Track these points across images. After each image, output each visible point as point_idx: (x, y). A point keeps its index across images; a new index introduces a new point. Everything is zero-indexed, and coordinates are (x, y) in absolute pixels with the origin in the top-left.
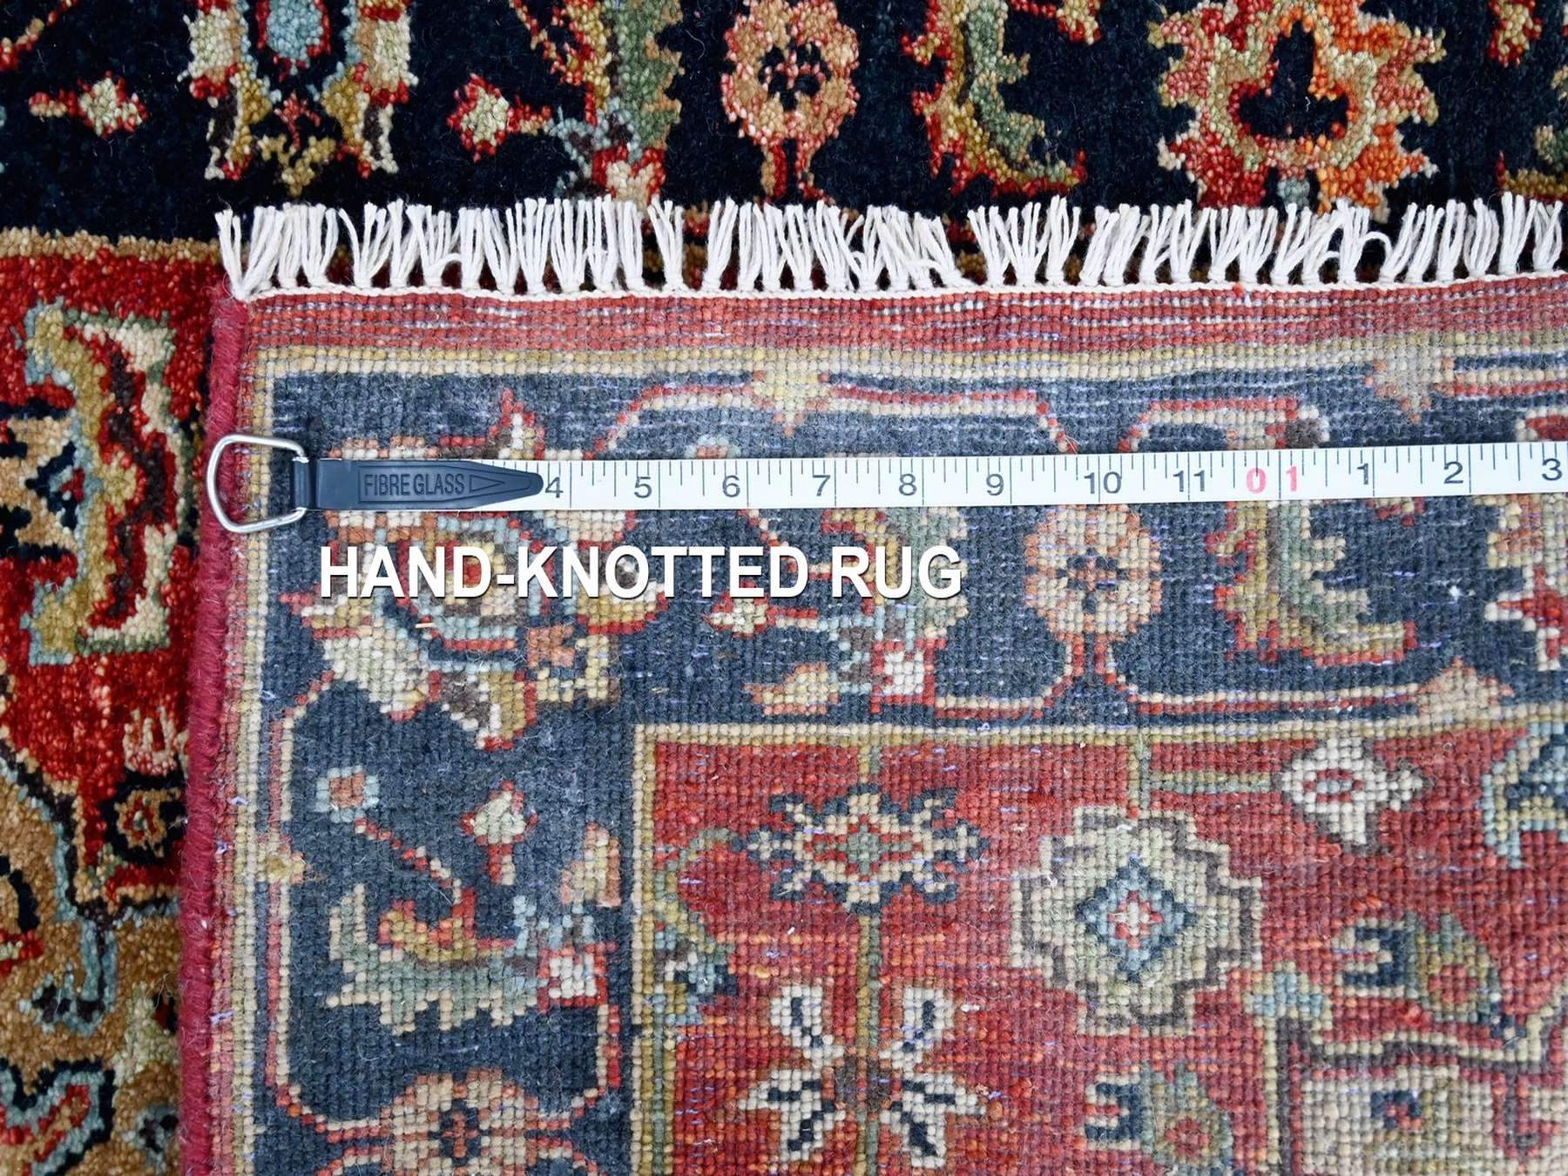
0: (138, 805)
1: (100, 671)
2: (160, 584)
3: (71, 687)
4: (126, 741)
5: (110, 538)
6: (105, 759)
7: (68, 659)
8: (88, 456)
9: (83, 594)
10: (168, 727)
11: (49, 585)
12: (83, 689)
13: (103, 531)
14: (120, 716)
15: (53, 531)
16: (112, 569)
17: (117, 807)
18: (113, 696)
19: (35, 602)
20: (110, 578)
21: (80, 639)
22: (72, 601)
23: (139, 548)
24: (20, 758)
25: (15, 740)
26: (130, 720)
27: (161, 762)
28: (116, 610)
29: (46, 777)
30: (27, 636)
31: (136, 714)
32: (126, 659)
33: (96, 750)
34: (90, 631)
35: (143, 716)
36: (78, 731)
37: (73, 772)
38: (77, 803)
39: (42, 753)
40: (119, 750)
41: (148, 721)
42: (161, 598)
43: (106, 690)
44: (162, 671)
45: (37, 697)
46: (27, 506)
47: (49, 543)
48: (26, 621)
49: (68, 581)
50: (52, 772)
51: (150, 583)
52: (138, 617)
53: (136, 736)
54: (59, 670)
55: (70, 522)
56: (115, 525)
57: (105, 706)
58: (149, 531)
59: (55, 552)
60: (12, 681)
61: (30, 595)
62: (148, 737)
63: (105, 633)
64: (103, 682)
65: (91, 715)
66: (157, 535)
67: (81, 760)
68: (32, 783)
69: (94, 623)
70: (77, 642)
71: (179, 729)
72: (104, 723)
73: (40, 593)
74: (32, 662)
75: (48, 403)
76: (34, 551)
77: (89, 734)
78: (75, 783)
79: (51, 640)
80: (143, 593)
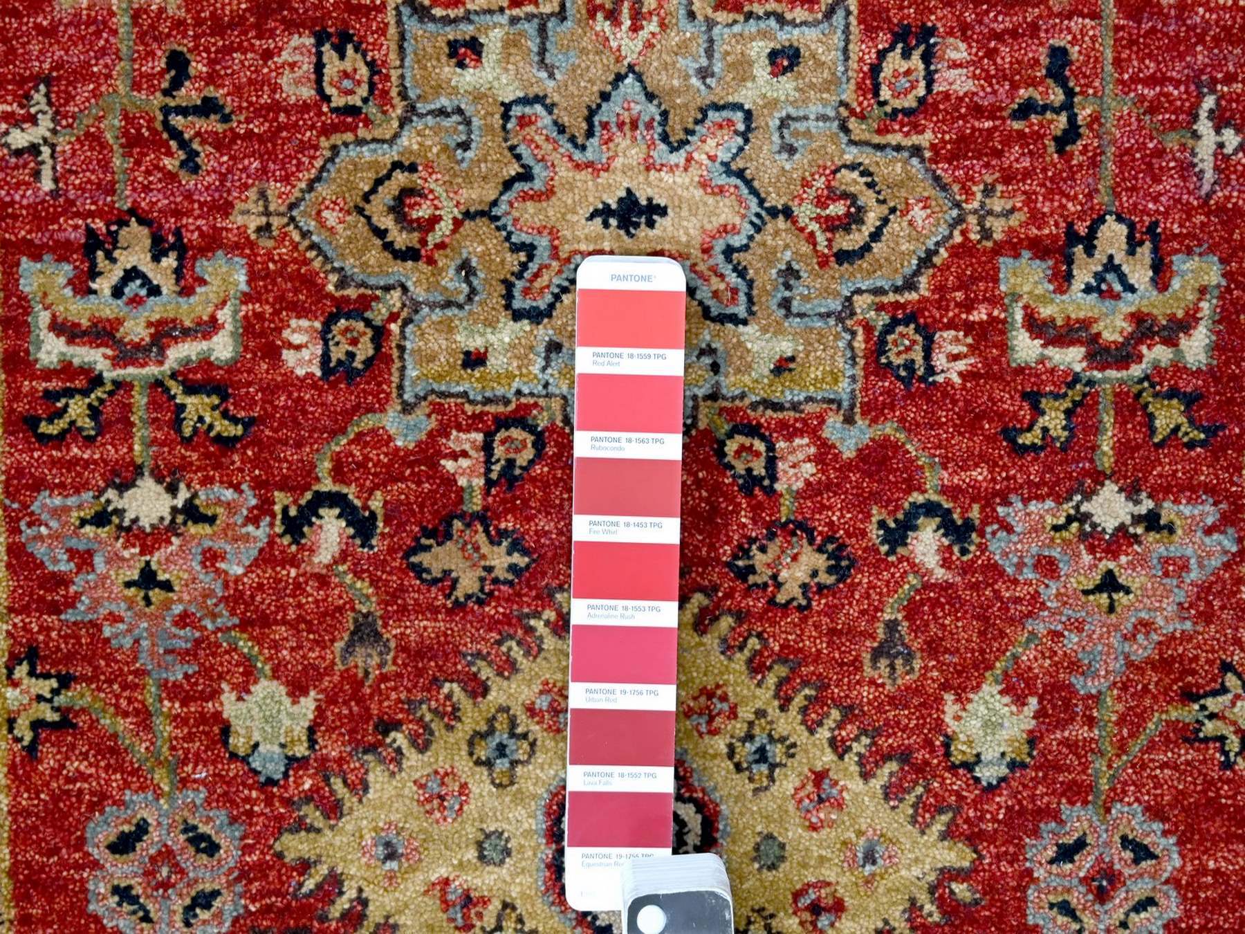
0: (914, 342)
1: (996, 313)
2: (1050, 359)
3: (986, 291)
4: (953, 333)
5: (1077, 321)
6: (942, 317)
7: (1003, 288)
8: (1129, 304)
9: (1043, 299)
10: (961, 365)
11: (1050, 272)
12: (985, 299)
13: (1082, 315)
14: (969, 328)
15: (1083, 275)
16: (1059, 322)
17: (912, 326)
18: (981, 323)
19: (1038, 262)
20: (1053, 320)
21: (1016, 297)
22: (1039, 291)
23: (1072, 343)
24: (942, 250)
25: (953, 247)
26: (966, 336)
27: (940, 361)
28: (1035, 325)
29: (931, 271)
30: (1017, 256)
31: (969, 340)
32: (1003, 332)
33: (947, 310)
34: (1020, 304)
35: (969, 346)
36: (959, 296)
37: (933, 292)
38: (914, 296)
39: (945, 268)
40: (948, 327)
41: (965, 349)
42: (1042, 360)
43: (985, 317)
44: (996, 361)
45: (979, 263)
46: (1097, 255)
47: (1075, 272)
48: (1026, 254)
49: (1051, 288)
50: (934, 276)
51: (1051, 351)
52: (1028, 341)
53: (957, 340)
54: (996, 281)
55: (1088, 290)
56: (1086, 323)
57: (975, 317)
58: (1083, 350)
59: (1069, 276)
60: (989, 244)
61: (1042, 259)
62: (956, 349)
63: (1019, 316)
64: (989, 315)
65: (968, 306)
66: (1080, 356)
67: (942, 298)
68: (926, 261)
69: (1025, 307)
70: (1013, 294)
71: (960, 374)
72: (964, 316)
73: (1044, 266)
74: (1001, 260)
75: (1161, 273)
76: (1070, 261)
77: (958, 305)
78: (927, 294)
79: (1015, 274)
80: (1044, 346)
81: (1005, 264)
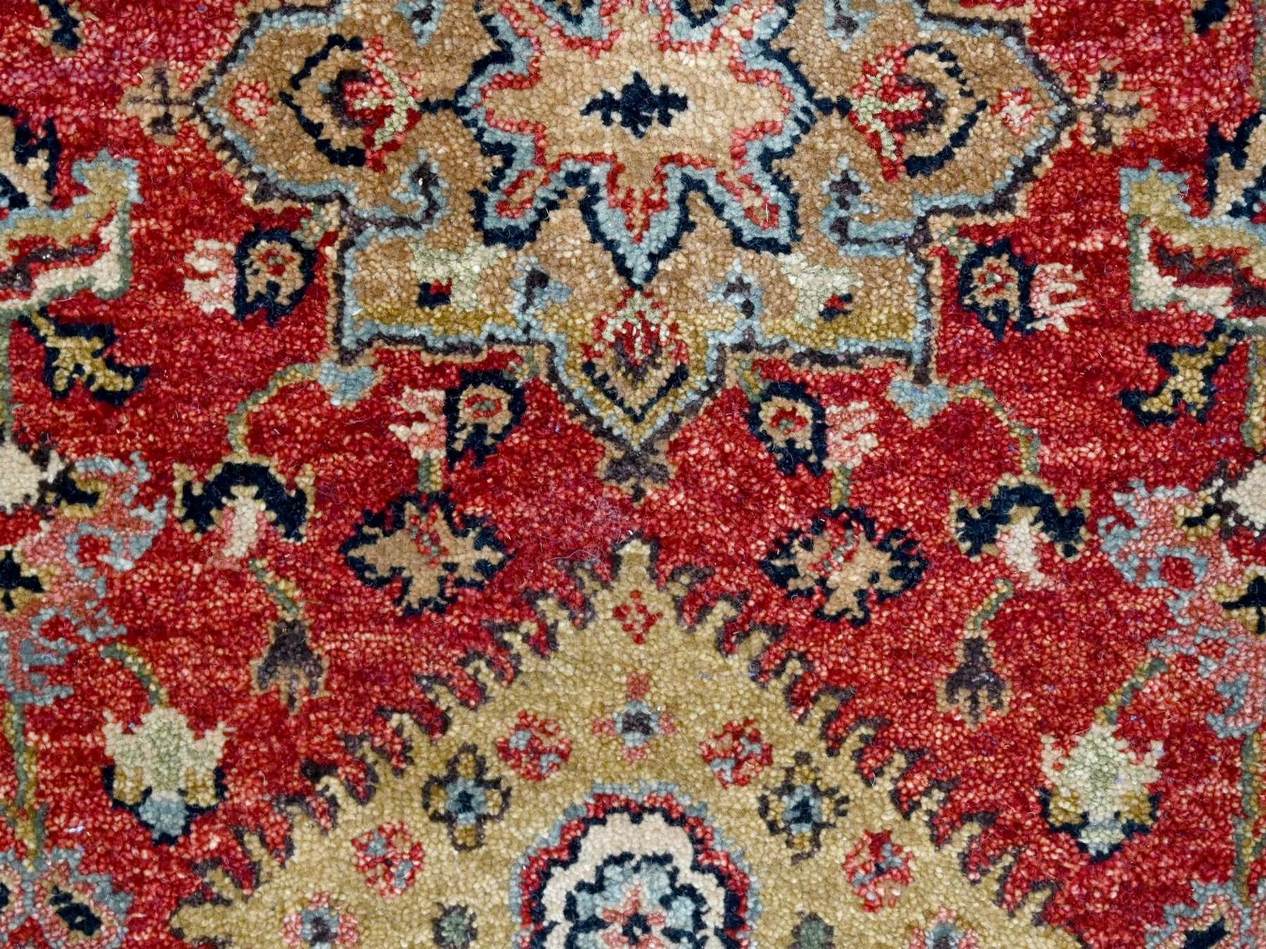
81: (1128, 176)
